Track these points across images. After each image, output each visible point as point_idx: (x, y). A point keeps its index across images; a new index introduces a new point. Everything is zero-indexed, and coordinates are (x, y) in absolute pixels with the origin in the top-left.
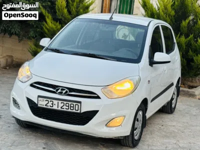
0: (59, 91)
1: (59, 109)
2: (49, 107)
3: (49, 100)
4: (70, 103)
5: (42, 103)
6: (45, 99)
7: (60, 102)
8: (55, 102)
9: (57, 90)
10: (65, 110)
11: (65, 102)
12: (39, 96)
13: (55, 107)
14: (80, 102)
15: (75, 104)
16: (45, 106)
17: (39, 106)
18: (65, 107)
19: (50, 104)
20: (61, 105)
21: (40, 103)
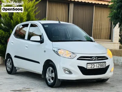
0: (94, 59)
1: (97, 68)
2: (93, 68)
3: (93, 64)
4: (101, 63)
5: (89, 67)
6: (91, 64)
7: (97, 64)
8: (95, 64)
9: (93, 58)
10: (100, 67)
11: (100, 64)
12: (87, 63)
13: (95, 67)
14: (105, 62)
15: (103, 63)
16: (90, 68)
17: (87, 68)
18: (100, 66)
19: (93, 66)
20: (98, 65)
21: (88, 67)
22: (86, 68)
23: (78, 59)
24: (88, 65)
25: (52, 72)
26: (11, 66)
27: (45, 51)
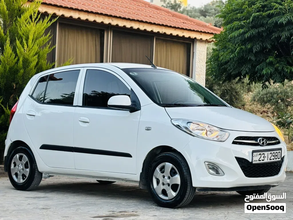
0: (262, 142)
1: (269, 161)
2: (262, 162)
3: (262, 153)
4: (275, 152)
5: (257, 159)
6: (259, 153)
7: (269, 152)
8: (266, 154)
9: (260, 141)
10: (272, 160)
11: (272, 152)
12: (254, 152)
13: (266, 161)
14: (281, 149)
15: (278, 152)
16: (258, 162)
17: (254, 162)
18: (273, 158)
19: (262, 156)
20: (270, 156)
21: (255, 159)
22: (250, 161)
23: (234, 143)
24: (254, 154)
25: (173, 173)
26: (28, 170)
27: (148, 129)
